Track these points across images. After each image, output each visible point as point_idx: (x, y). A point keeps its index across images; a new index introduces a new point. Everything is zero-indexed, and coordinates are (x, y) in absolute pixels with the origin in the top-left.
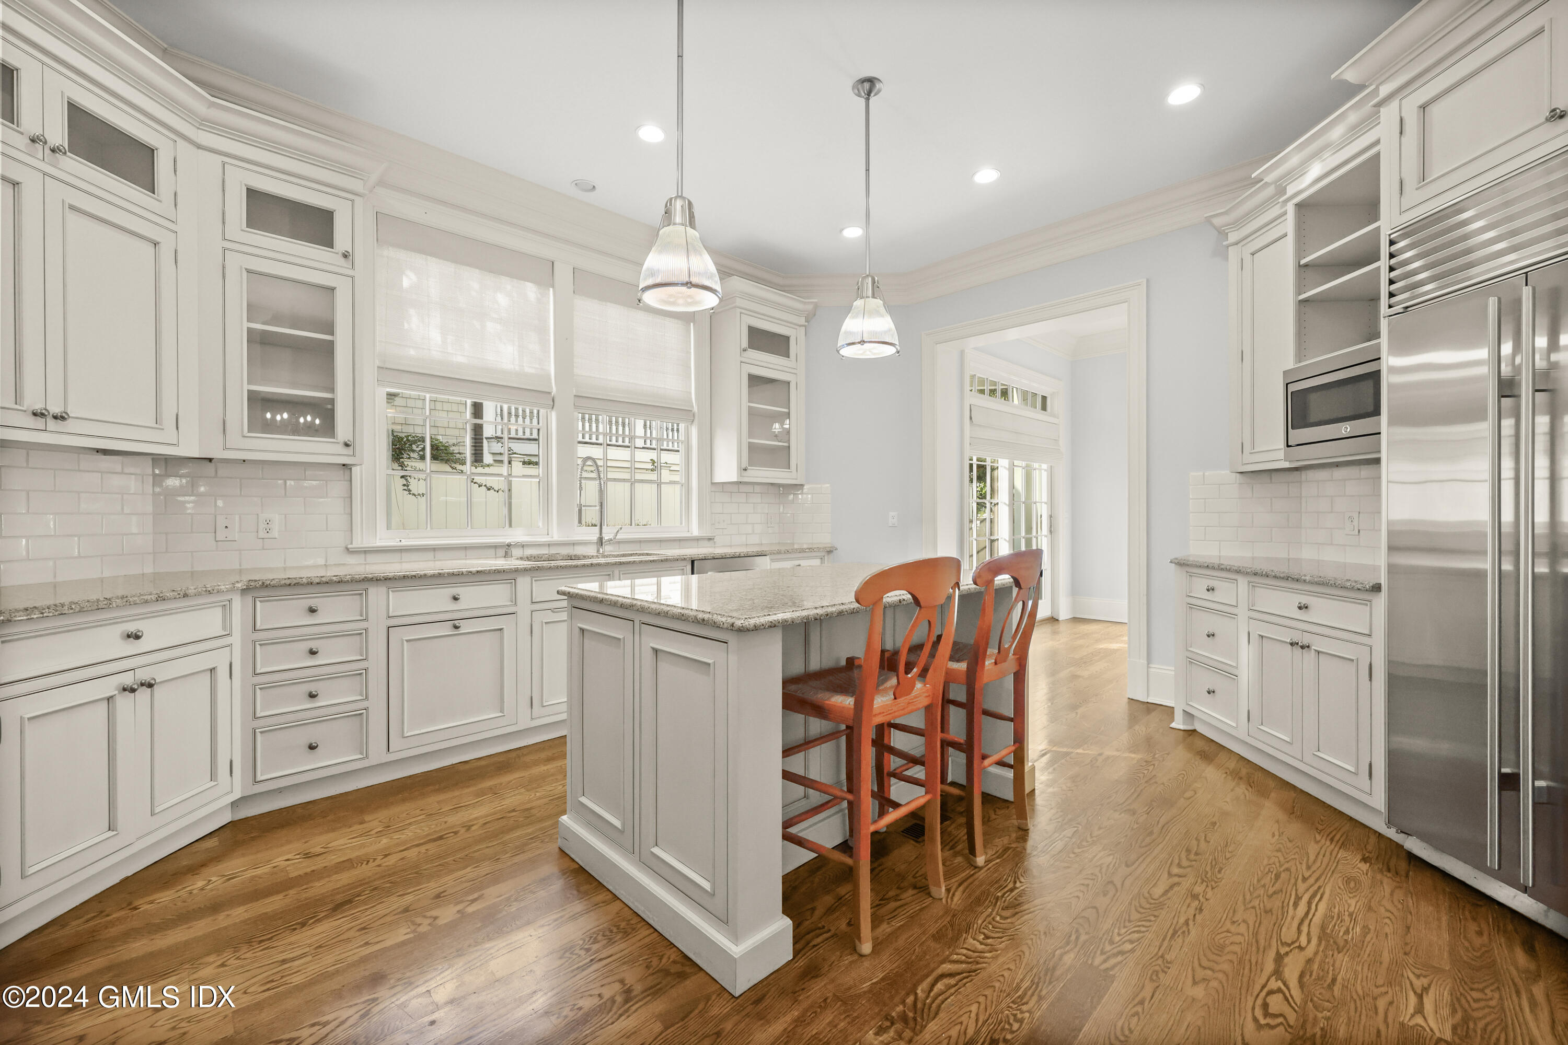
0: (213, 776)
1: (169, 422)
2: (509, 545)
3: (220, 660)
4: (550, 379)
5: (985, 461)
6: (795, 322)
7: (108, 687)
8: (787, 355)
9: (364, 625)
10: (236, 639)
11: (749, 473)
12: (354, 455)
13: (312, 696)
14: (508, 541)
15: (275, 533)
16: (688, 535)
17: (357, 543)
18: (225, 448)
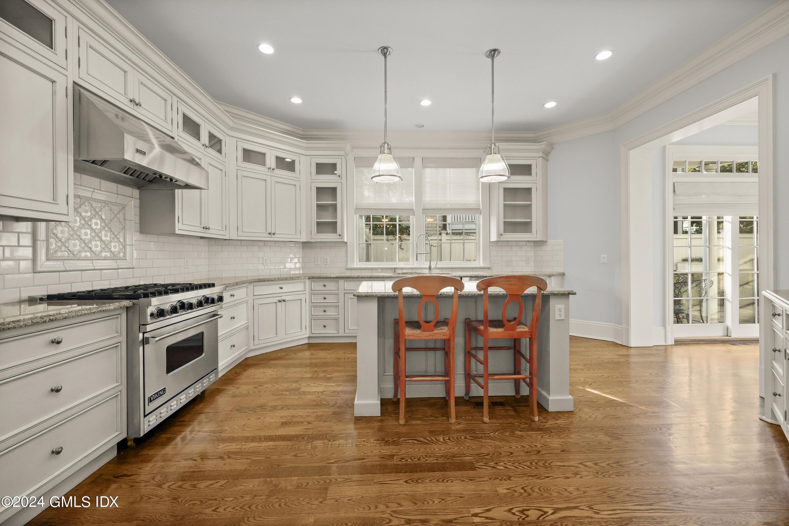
0: (301, 329)
1: (298, 233)
2: (395, 268)
3: (303, 297)
4: (413, 204)
5: (701, 218)
6: (536, 156)
7: (276, 300)
8: (530, 174)
9: (338, 292)
10: (307, 292)
11: (504, 236)
12: (342, 238)
13: (325, 311)
14: (395, 267)
15: (328, 263)
16: (479, 266)
17: (349, 266)
18: (311, 239)
